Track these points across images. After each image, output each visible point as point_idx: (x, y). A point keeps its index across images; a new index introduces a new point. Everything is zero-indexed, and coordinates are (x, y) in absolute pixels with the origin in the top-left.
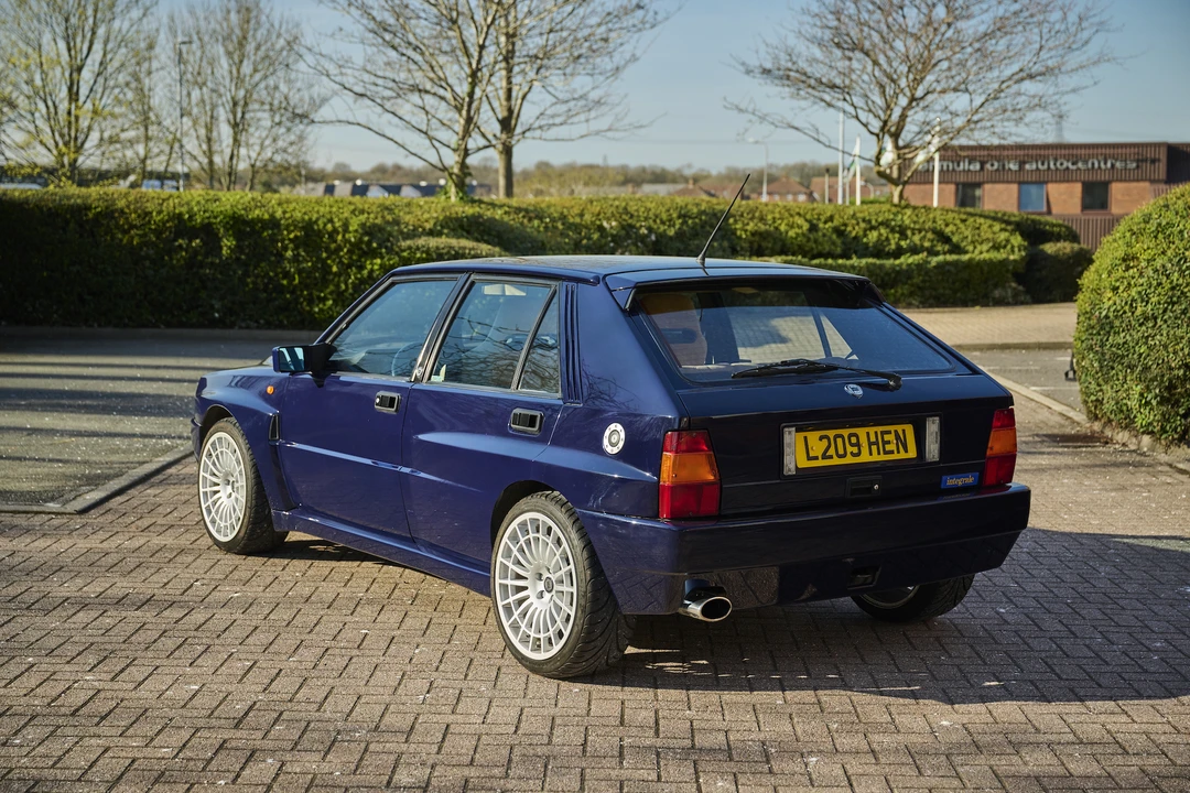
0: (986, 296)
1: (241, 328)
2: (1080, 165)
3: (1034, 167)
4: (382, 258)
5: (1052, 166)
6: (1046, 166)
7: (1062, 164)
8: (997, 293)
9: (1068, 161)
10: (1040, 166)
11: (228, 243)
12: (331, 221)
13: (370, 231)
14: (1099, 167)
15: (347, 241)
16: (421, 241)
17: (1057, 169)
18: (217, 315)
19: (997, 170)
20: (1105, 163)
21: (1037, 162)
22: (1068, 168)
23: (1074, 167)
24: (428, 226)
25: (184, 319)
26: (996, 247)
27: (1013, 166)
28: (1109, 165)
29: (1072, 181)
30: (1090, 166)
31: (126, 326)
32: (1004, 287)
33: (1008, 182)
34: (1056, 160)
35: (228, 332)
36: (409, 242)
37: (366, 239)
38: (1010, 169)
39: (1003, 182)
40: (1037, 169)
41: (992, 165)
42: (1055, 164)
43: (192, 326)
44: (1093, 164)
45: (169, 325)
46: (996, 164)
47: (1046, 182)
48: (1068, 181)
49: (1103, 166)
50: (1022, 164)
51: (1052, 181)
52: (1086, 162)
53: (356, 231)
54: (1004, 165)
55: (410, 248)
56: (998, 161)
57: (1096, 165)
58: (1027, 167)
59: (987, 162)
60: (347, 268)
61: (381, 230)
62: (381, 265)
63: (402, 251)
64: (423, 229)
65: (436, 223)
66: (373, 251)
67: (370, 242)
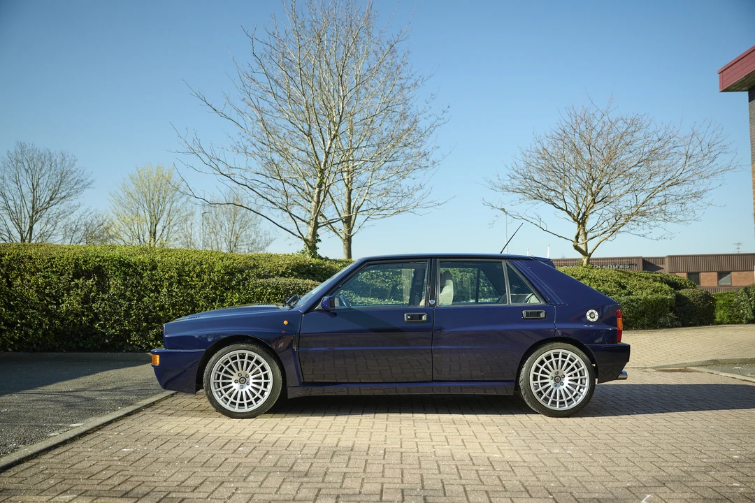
0: (655, 322)
1: (127, 351)
8: (661, 320)
11: (115, 283)
12: (201, 264)
13: (231, 273)
15: (211, 280)
16: (272, 280)
18: (107, 341)
24: (281, 270)
25: (81, 345)
26: (655, 291)
31: (34, 350)
32: (665, 316)
35: (115, 355)
36: (261, 281)
37: (227, 277)
43: (89, 350)
45: (69, 350)
53: (219, 271)
60: (212, 302)
61: (241, 271)
62: (239, 298)
63: (256, 287)
64: (278, 272)
65: (288, 268)
66: (233, 288)
67: (231, 280)
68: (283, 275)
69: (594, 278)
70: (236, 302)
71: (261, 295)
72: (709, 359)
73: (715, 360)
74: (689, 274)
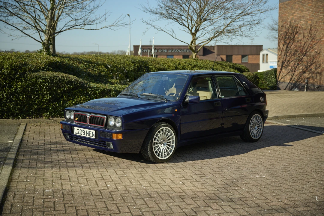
2: (182, 51)
3: (171, 51)
4: (22, 82)
5: (175, 51)
6: (173, 51)
7: (177, 51)
9: (179, 50)
10: (172, 51)
13: (15, 69)
14: (187, 52)
16: (40, 74)
17: (176, 52)
19: (161, 52)
20: (188, 51)
21: (171, 50)
22: (179, 52)
23: (181, 51)
27: (165, 51)
28: (189, 51)
29: (180, 55)
30: (184, 51)
33: (164, 55)
34: (176, 49)
36: (35, 74)
37: (13, 72)
38: (164, 52)
39: (163, 55)
40: (171, 52)
41: (160, 51)
42: (176, 51)
44: (185, 51)
46: (161, 51)
47: (174, 55)
48: (179, 55)
49: (187, 51)
50: (167, 50)
51: (175, 55)
52: (183, 50)
53: (7, 68)
54: (163, 51)
55: (36, 77)
56: (162, 50)
57: (186, 51)
58: (169, 51)
59: (159, 50)
60: (3, 87)
61: (20, 68)
62: (21, 85)
63: (32, 79)
64: (40, 68)
65: (45, 65)
66: (17, 79)
67: (15, 74)
68: (43, 69)
69: (201, 66)
70: (19, 88)
71: (35, 83)
72: (274, 116)
73: (277, 116)
74: (227, 56)
